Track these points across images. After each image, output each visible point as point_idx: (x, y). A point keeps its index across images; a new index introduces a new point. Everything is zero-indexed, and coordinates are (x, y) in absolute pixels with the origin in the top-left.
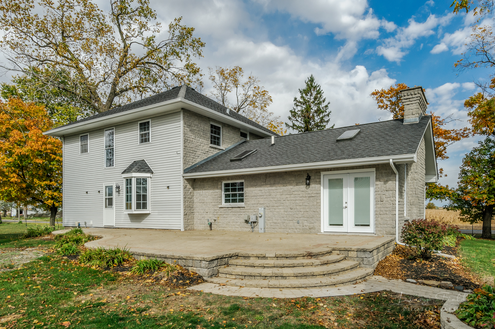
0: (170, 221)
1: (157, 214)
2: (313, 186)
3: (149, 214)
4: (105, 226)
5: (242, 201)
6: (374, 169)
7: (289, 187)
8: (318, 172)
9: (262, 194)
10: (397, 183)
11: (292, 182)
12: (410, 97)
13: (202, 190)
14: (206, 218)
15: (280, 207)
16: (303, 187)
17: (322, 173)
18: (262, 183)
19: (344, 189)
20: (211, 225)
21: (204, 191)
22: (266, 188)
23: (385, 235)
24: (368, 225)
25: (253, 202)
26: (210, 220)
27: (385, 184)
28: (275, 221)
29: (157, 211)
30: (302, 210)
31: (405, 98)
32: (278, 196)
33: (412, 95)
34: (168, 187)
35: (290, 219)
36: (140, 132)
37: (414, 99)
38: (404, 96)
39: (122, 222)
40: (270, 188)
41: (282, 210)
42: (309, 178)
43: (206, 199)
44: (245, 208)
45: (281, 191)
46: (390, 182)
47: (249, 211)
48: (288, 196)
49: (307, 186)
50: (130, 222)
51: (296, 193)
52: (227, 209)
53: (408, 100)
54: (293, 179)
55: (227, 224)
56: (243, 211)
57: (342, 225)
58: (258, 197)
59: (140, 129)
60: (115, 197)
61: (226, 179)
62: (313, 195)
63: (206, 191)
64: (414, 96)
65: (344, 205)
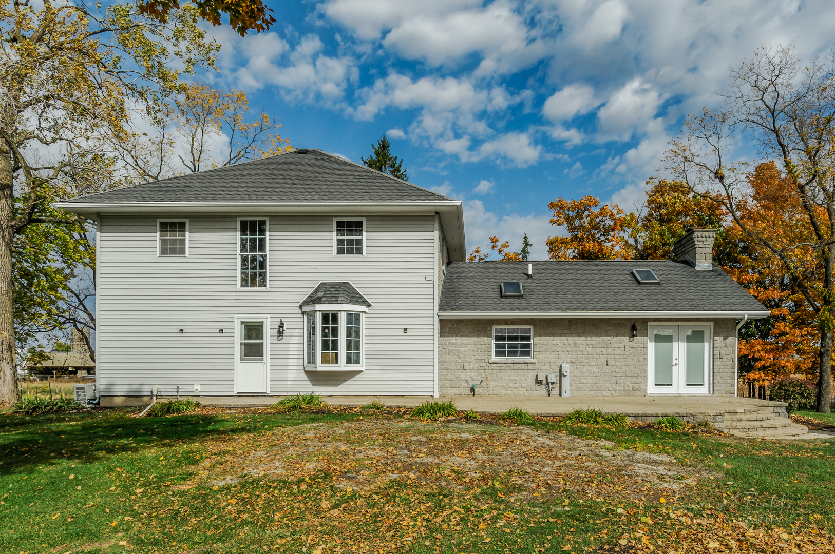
0: (408, 383)
1: (379, 371)
2: (638, 339)
3: (361, 372)
4: (238, 393)
5: (528, 354)
6: (712, 324)
7: (606, 339)
8: (645, 321)
9: (563, 346)
10: (737, 339)
11: (610, 332)
12: (704, 239)
13: (457, 336)
14: (463, 378)
15: (592, 364)
16: (625, 339)
17: (650, 323)
18: (565, 332)
19: (674, 343)
20: (472, 390)
21: (459, 338)
22: (571, 338)
23: (724, 395)
24: (702, 385)
25: (549, 356)
26: (470, 381)
27: (725, 339)
28: (585, 381)
29: (379, 368)
30: (623, 367)
31: (699, 239)
32: (589, 349)
33: (706, 237)
34: (405, 330)
35: (607, 379)
36: (337, 235)
37: (708, 243)
38: (698, 237)
39: (289, 386)
40: (576, 338)
41: (594, 368)
42: (634, 328)
43: (463, 349)
44: (536, 364)
45: (594, 342)
46: (730, 338)
47: (543, 368)
48: (603, 349)
49: (630, 338)
50: (311, 386)
51: (616, 346)
52: (504, 365)
53: (702, 242)
54: (612, 328)
55: (503, 387)
56: (532, 368)
57: (671, 385)
58: (558, 350)
59: (338, 230)
60: (269, 342)
61: (503, 323)
62: (639, 349)
63: (464, 338)
64: (708, 239)
65: (675, 362)
